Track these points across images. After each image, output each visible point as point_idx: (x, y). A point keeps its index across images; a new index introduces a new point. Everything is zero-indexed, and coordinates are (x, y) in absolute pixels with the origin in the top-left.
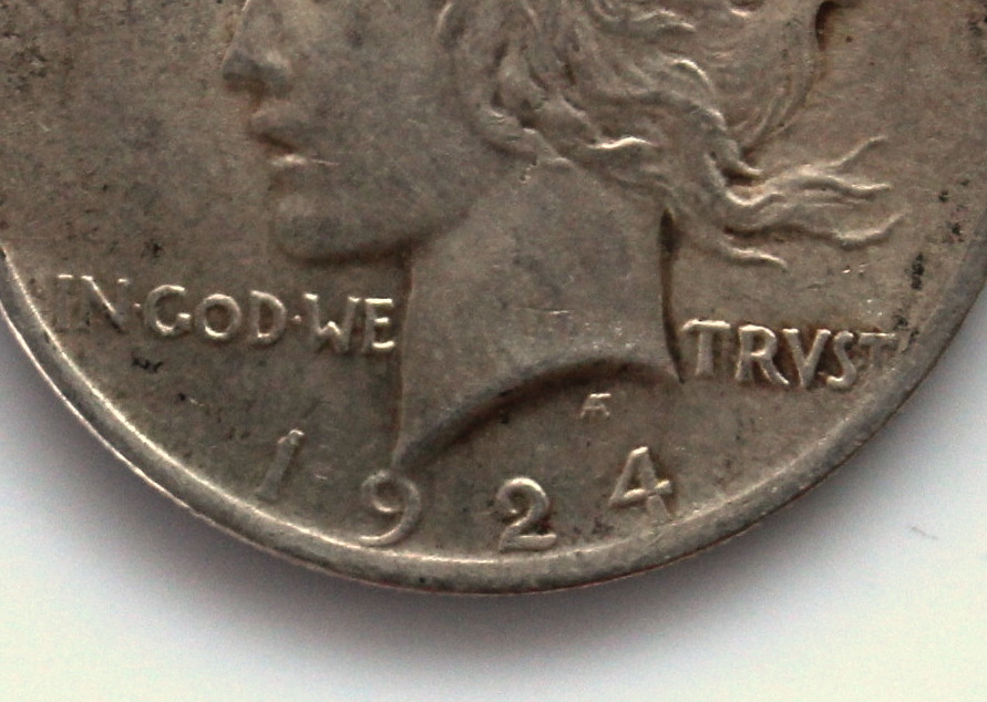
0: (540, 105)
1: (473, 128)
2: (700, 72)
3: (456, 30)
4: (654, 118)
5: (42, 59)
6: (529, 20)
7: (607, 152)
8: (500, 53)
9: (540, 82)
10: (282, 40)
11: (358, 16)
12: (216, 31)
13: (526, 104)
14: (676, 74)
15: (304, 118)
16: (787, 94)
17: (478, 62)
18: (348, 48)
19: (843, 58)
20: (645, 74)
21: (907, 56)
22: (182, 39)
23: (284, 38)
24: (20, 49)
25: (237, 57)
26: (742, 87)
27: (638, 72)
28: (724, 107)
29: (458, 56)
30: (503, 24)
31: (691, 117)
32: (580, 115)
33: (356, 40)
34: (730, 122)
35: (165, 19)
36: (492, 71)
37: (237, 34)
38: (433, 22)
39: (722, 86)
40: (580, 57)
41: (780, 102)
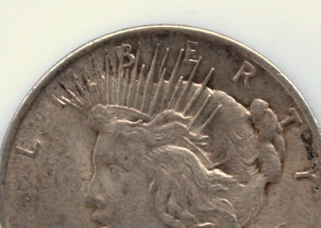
0: (180, 213)
1: (160, 220)
2: (229, 203)
3: (155, 189)
4: (215, 217)
5: (29, 197)
6: (177, 187)
7: (201, 227)
8: (168, 197)
9: (181, 206)
10: (102, 192)
11: (126, 185)
12: (82, 189)
13: (176, 212)
14: (222, 204)
15: (109, 215)
16: (256, 210)
17: (162, 199)
18: (122, 195)
19: (273, 199)
20: (212, 203)
21: (292, 199)
22: (72, 191)
23: (102, 191)
24: (22, 194)
25: (88, 197)
26: (242, 208)
27: (210, 203)
28: (237, 214)
29: (156, 198)
30: (169, 188)
31: (226, 217)
32: (193, 216)
33: (125, 192)
34: (238, 218)
35: (67, 185)
36: (166, 202)
37: (89, 189)
38: (148, 187)
39: (236, 207)
40: (193, 198)
41: (253, 212)
